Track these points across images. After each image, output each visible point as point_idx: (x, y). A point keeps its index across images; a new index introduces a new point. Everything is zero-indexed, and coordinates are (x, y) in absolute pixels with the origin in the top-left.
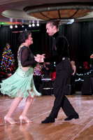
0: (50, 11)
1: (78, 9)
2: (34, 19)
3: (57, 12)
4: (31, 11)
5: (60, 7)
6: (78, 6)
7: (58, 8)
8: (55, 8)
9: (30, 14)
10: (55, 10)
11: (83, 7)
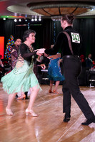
0: (51, 8)
1: (77, 7)
2: (36, 14)
3: (58, 9)
4: (34, 7)
5: (61, 5)
6: (77, 5)
7: (58, 5)
8: (56, 5)
9: (33, 10)
10: (55, 7)
11: (82, 5)
